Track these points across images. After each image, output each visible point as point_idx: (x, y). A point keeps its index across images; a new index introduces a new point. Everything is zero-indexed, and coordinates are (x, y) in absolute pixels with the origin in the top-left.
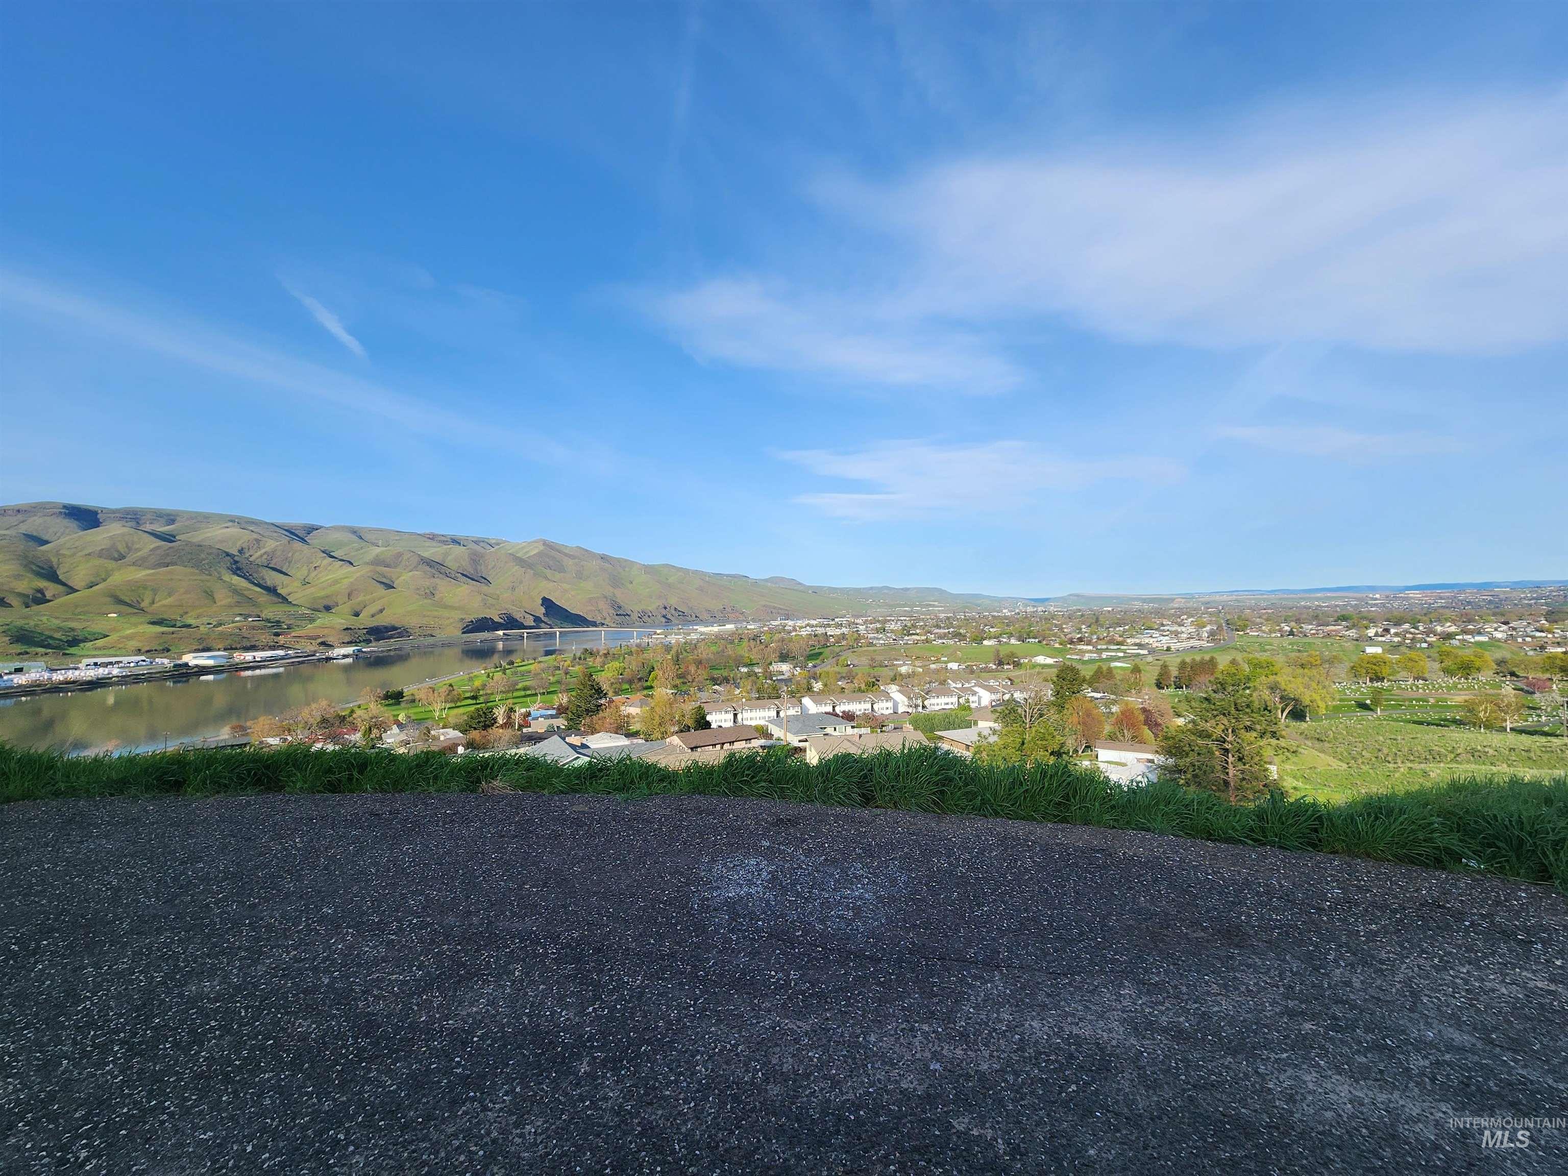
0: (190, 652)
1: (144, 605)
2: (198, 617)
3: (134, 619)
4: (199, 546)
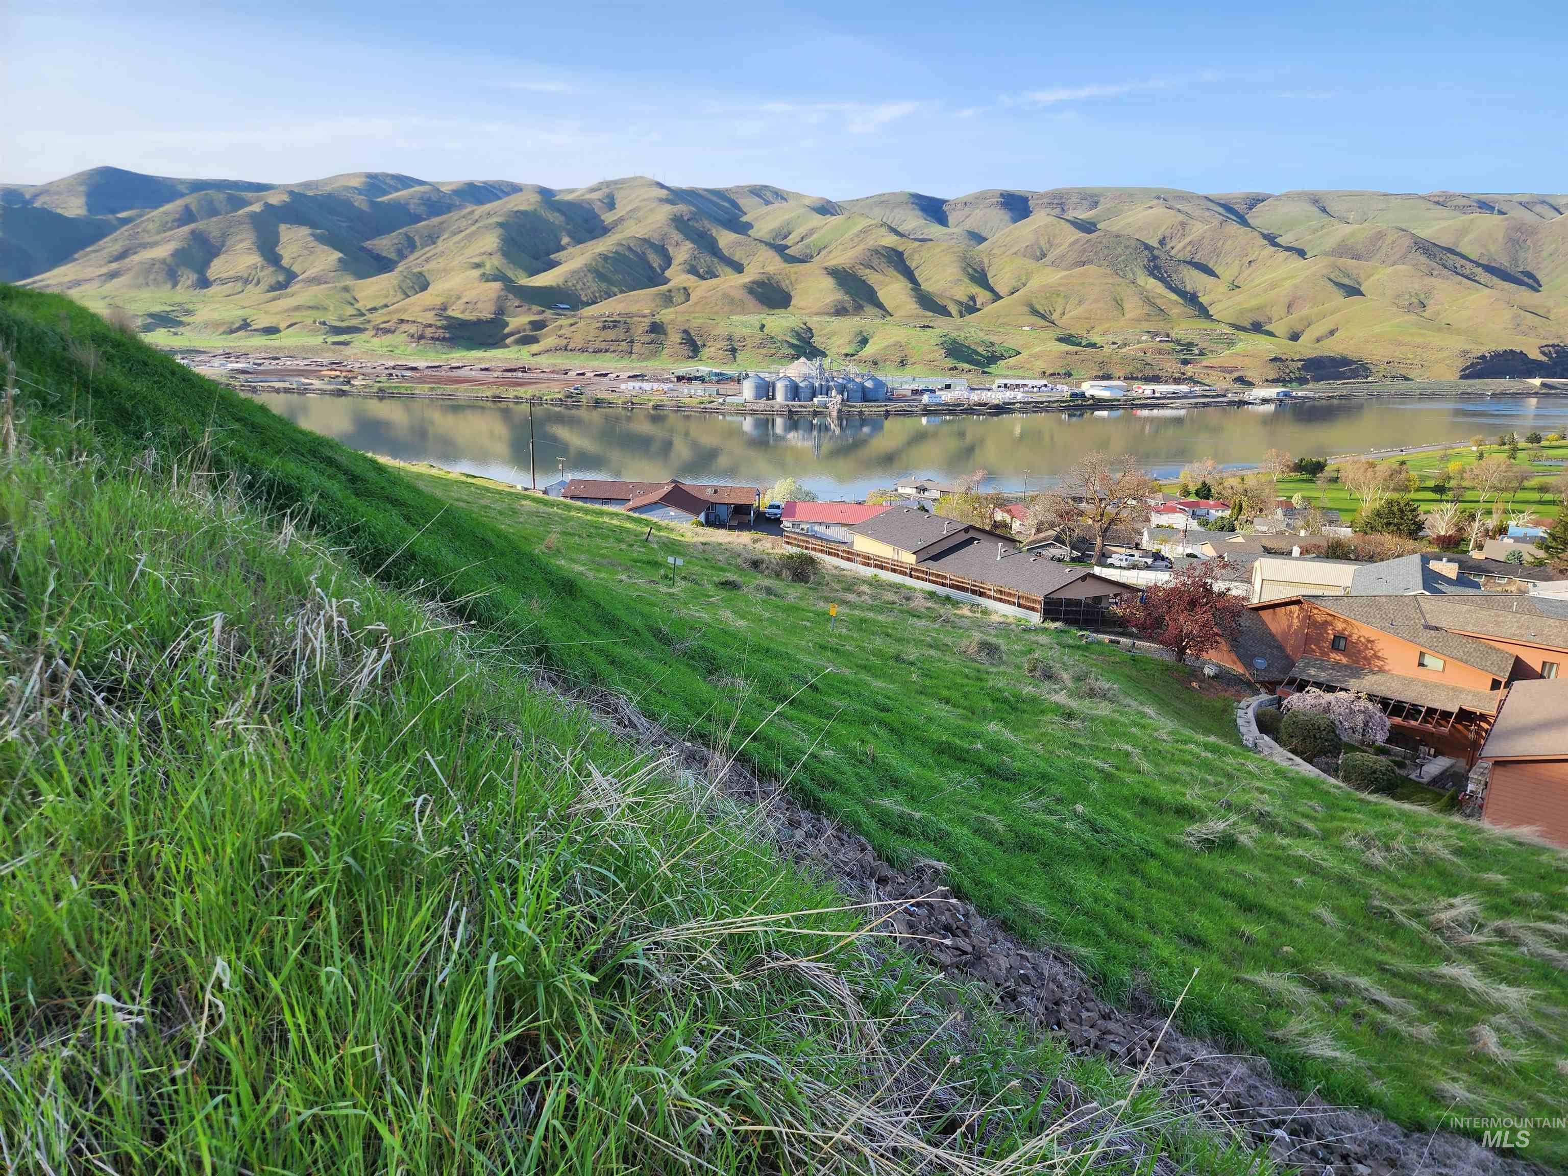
0: (1091, 379)
1: (1055, 316)
2: (1105, 333)
3: (1044, 334)
4: (1117, 236)
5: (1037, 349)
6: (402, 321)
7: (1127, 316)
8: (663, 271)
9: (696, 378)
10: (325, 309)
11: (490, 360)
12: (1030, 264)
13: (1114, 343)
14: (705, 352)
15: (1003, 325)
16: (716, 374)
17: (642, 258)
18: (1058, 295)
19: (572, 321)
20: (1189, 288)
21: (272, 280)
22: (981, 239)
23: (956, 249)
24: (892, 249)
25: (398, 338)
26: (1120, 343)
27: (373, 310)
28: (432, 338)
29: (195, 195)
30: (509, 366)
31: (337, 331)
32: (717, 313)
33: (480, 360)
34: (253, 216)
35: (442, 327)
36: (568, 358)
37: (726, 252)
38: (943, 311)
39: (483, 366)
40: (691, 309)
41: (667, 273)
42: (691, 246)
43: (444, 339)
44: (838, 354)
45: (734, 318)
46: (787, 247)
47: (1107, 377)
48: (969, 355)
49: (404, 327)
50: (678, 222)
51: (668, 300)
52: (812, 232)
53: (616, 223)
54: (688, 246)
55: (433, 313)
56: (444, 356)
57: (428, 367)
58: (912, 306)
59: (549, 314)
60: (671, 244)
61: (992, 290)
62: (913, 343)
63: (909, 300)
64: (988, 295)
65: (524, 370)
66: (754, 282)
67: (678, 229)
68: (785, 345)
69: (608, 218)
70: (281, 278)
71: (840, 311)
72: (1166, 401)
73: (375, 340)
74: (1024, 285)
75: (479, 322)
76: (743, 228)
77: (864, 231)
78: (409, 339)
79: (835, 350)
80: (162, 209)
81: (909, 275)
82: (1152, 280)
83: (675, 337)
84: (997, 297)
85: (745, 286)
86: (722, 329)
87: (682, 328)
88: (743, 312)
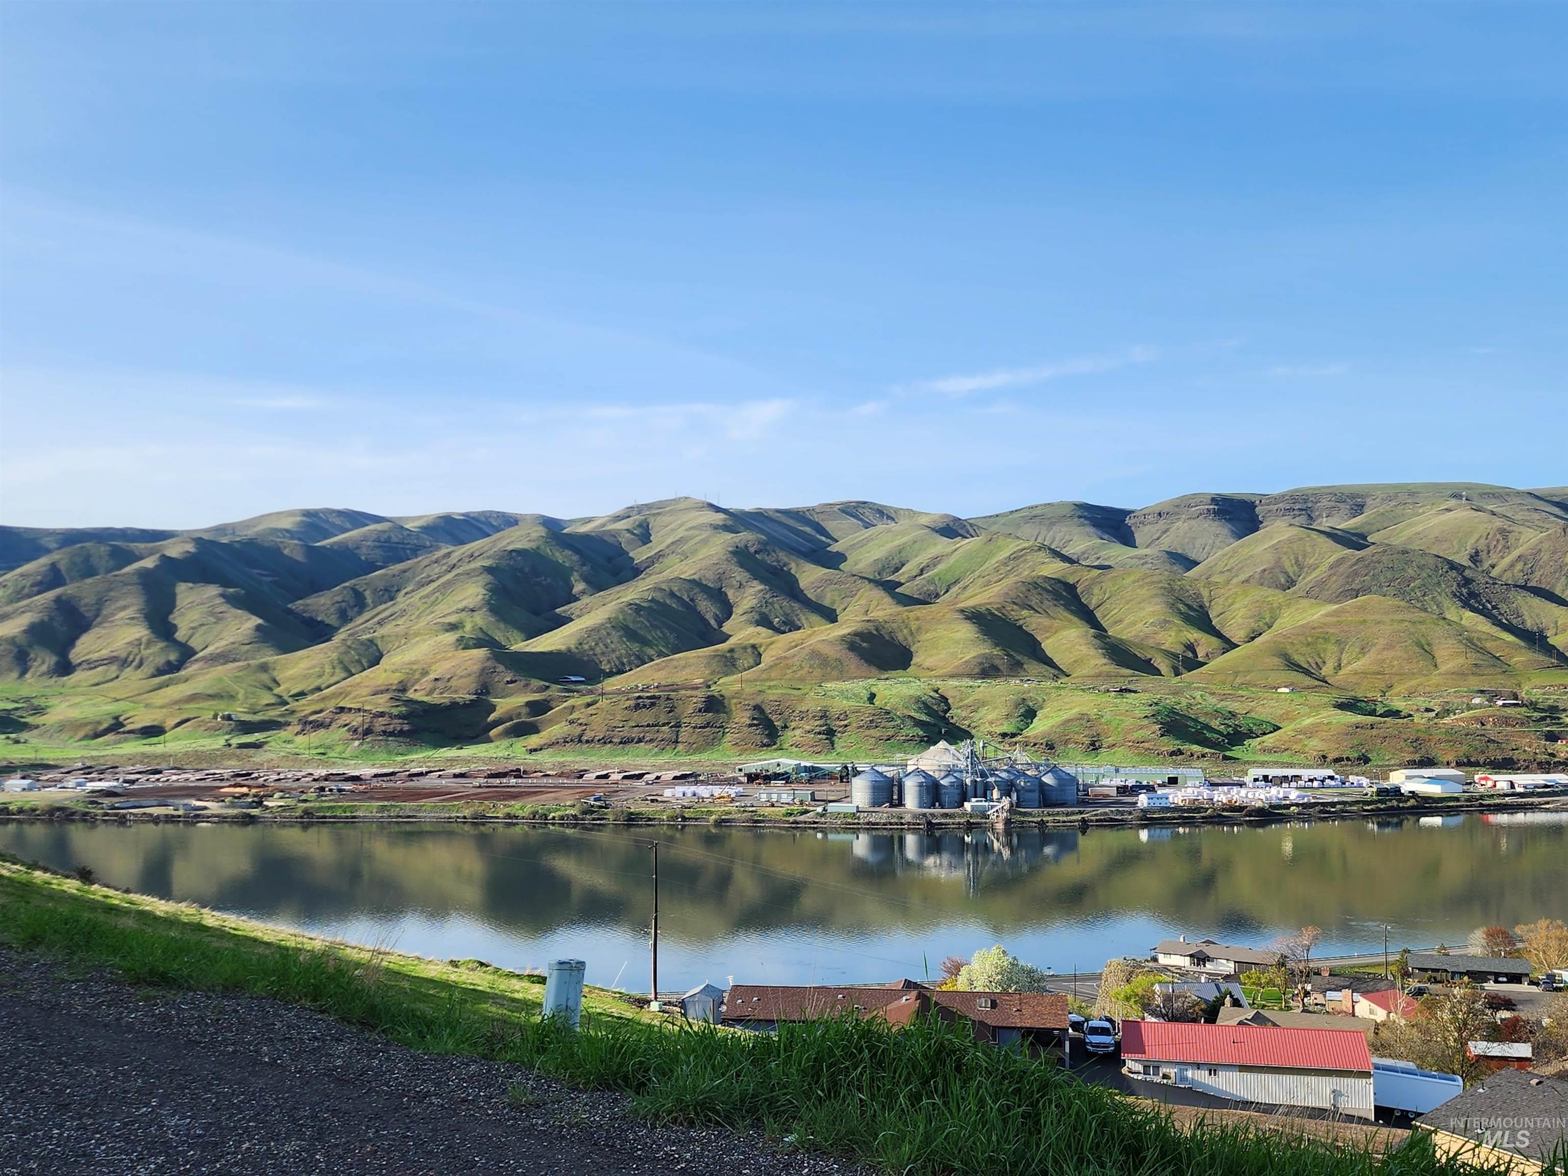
0: (1402, 766)
1: (1326, 670)
2: (1410, 695)
3: (1314, 698)
4: (1405, 552)
5: (1307, 722)
6: (342, 709)
7: (1443, 669)
8: (720, 624)
9: (777, 776)
10: (232, 697)
11: (467, 761)
12: (1276, 597)
13: (1428, 710)
14: (789, 737)
15: (1247, 685)
16: (806, 769)
17: (690, 608)
18: (1326, 640)
19: (588, 699)
20: (1529, 624)
21: (161, 661)
22: (1191, 564)
23: (1155, 579)
24: (1059, 581)
25: (336, 734)
26: (1437, 709)
27: (302, 694)
28: (384, 732)
29: (66, 550)
30: (494, 768)
31: (246, 727)
32: (802, 679)
33: (452, 761)
34: (145, 577)
35: (399, 717)
36: (583, 753)
37: (810, 594)
38: (1147, 667)
39: (457, 771)
40: (764, 676)
41: (727, 627)
42: (761, 587)
43: (401, 733)
44: (990, 733)
45: (829, 685)
46: (900, 584)
47: (1428, 762)
48: (1198, 732)
49: (345, 718)
50: (741, 556)
51: (729, 663)
52: (935, 561)
53: (652, 561)
54: (758, 586)
55: (387, 696)
56: (400, 758)
57: (376, 776)
58: (1097, 661)
59: (555, 690)
60: (732, 587)
61: (1218, 635)
62: (1107, 716)
63: (1093, 652)
64: (1215, 642)
65: (517, 773)
66: (856, 634)
67: (741, 565)
68: (909, 722)
69: (640, 555)
70: (173, 657)
71: (988, 671)
72: (1536, 800)
73: (300, 739)
74: (1270, 627)
75: (454, 705)
76: (833, 561)
77: (1015, 558)
78: (349, 736)
79: (986, 728)
80: (19, 571)
81: (1088, 616)
82: (1468, 614)
83: (742, 717)
84: (1230, 645)
85: (843, 639)
86: (812, 703)
87: (752, 703)
88: (841, 678)
